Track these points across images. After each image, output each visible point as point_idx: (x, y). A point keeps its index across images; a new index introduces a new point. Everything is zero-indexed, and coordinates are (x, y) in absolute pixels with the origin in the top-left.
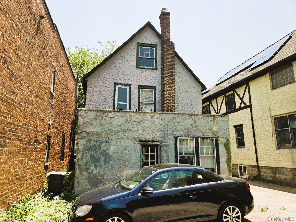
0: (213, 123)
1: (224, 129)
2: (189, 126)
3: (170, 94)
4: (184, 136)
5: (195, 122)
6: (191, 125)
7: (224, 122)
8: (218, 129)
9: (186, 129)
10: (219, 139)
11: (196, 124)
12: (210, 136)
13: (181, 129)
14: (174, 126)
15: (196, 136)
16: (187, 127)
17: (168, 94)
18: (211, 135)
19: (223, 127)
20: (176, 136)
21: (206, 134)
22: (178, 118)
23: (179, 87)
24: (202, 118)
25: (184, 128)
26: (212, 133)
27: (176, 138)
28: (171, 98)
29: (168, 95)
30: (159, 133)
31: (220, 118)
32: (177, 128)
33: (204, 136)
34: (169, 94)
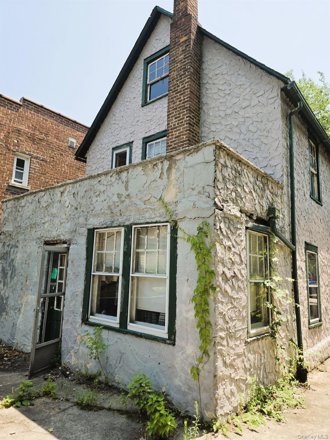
0: (168, 178)
1: (195, 192)
2: (115, 199)
3: (179, 133)
4: (105, 226)
5: (127, 189)
6: (119, 196)
7: (198, 167)
8: (180, 195)
9: (109, 207)
10: (180, 225)
11: (130, 190)
12: (158, 219)
13: (101, 209)
14: (91, 206)
15: (127, 223)
16: (111, 204)
17: (174, 136)
18: (160, 216)
19: (193, 187)
20: (91, 227)
21: (147, 215)
22: (98, 184)
23: (217, 109)
24: (143, 173)
25: (106, 208)
26: (163, 210)
27: (91, 232)
28: (181, 142)
29: (175, 138)
30: (68, 225)
31: (188, 159)
32: (94, 208)
33: (142, 221)
34: (177, 135)
